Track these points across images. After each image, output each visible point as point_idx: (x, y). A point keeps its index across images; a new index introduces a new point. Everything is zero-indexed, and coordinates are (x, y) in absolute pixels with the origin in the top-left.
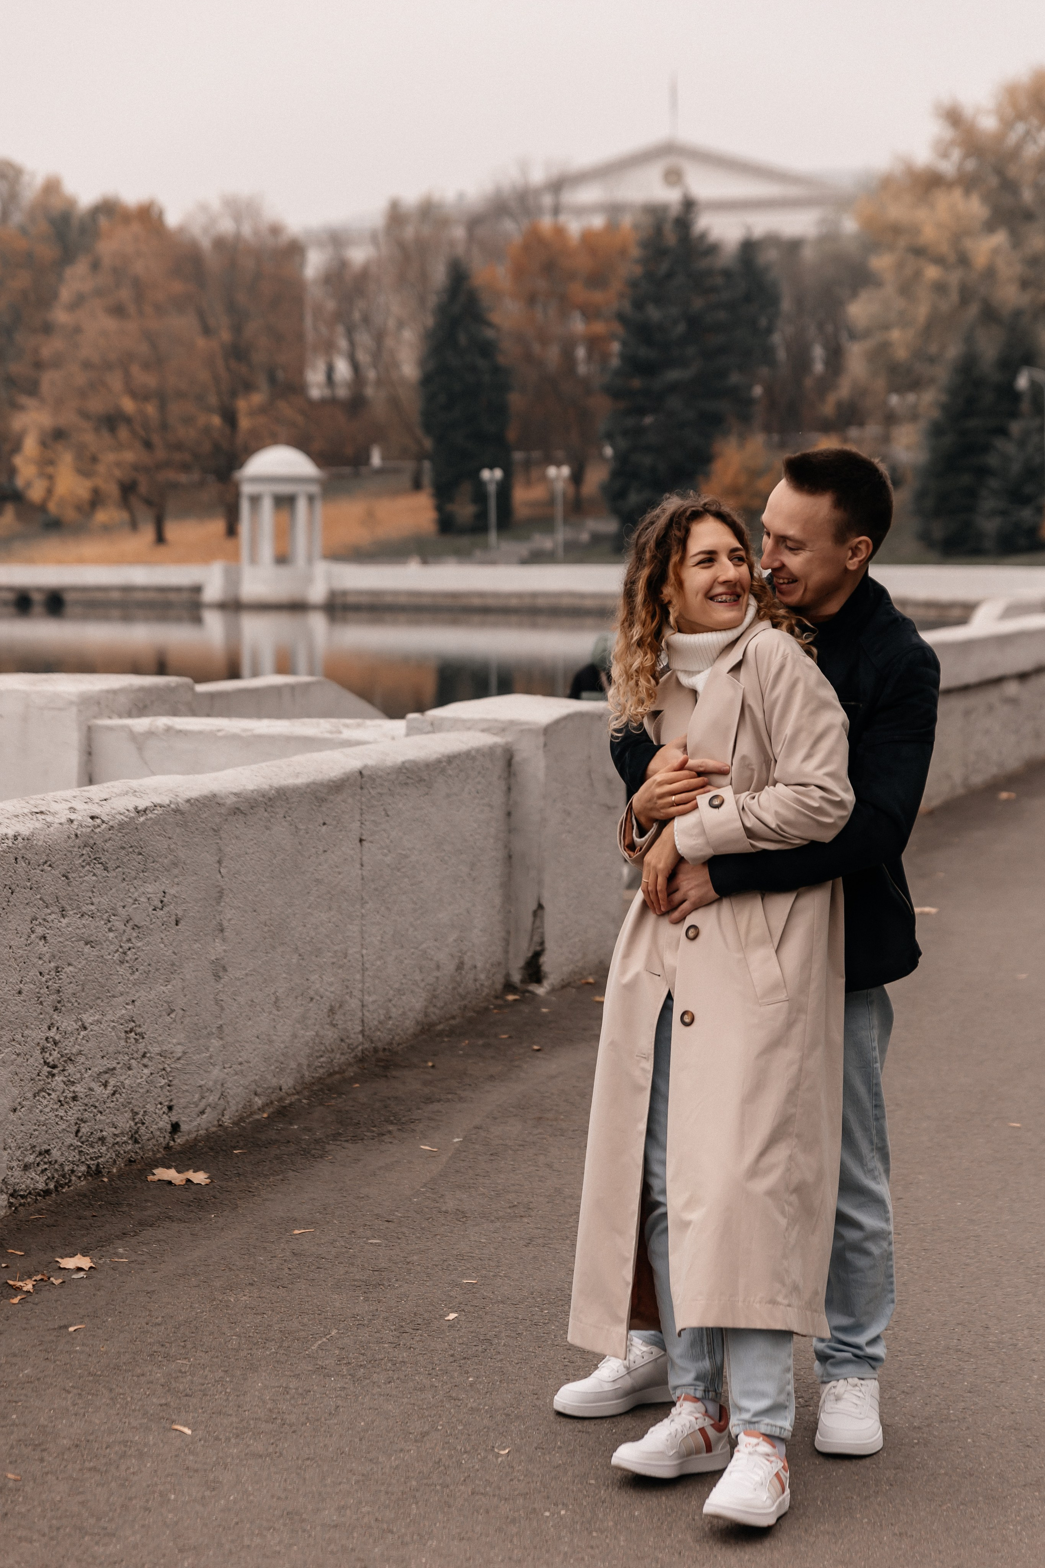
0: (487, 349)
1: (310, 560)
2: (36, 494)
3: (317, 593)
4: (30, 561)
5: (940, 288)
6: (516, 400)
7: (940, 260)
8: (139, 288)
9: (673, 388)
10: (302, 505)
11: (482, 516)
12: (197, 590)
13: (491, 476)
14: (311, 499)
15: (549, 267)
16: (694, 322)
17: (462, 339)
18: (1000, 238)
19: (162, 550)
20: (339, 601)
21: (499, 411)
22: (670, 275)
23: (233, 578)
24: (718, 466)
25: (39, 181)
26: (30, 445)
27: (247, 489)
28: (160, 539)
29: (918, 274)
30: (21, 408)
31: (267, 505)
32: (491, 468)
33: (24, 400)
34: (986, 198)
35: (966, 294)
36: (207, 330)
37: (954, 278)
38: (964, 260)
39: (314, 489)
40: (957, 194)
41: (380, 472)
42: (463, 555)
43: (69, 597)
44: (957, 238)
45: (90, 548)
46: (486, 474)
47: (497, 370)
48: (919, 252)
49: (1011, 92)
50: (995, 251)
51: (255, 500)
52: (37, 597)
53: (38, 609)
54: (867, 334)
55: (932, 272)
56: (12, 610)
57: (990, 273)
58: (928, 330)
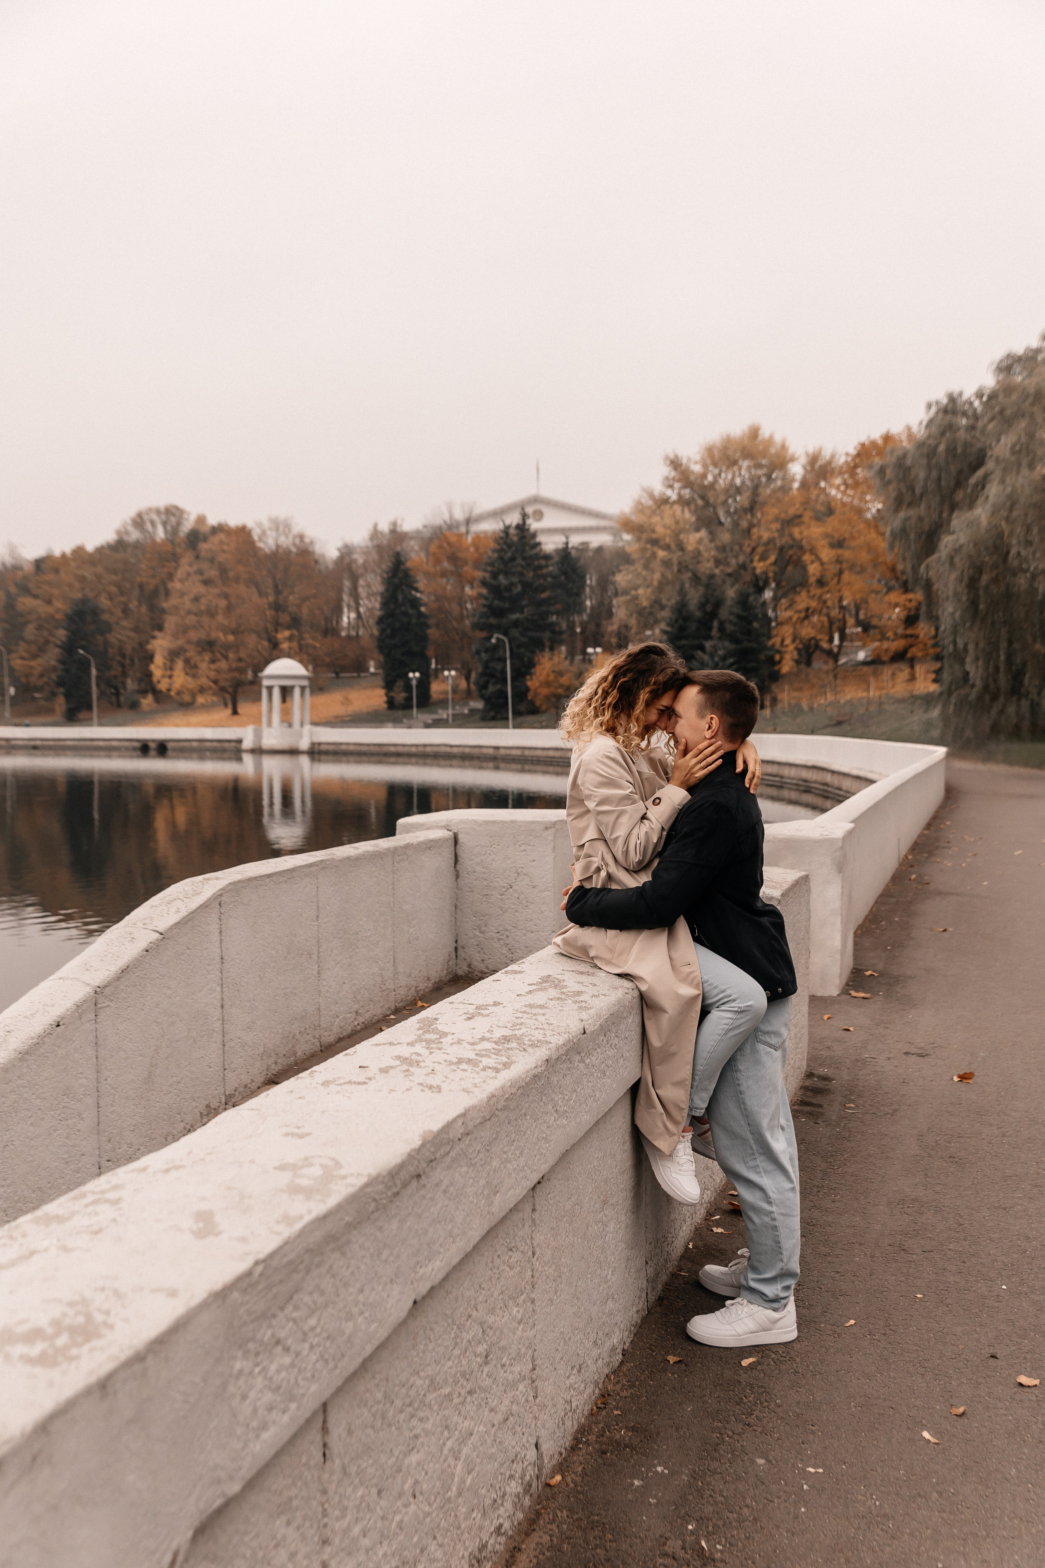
0: (415, 603)
1: (302, 724)
2: (163, 686)
3: (304, 745)
4: (161, 725)
5: (666, 563)
6: (433, 633)
7: (667, 548)
8: (223, 571)
9: (516, 624)
10: (297, 692)
11: (409, 699)
12: (239, 741)
13: (415, 676)
14: (303, 688)
15: (453, 558)
16: (526, 585)
17: (400, 597)
18: (703, 533)
19: (236, 717)
20: (317, 748)
21: (424, 639)
22: (513, 559)
23: (258, 735)
24: (538, 670)
25: (193, 518)
26: (159, 660)
27: (266, 683)
28: (235, 712)
29: (654, 555)
30: (154, 637)
31: (276, 693)
32: (414, 672)
33: (157, 633)
34: (695, 512)
35: (683, 567)
36: (261, 594)
37: (675, 557)
38: (681, 547)
39: (305, 683)
40: (678, 509)
41: (373, 674)
42: (397, 722)
43: (170, 745)
44: (676, 534)
45: (195, 718)
46: (411, 675)
47: (420, 615)
48: (655, 542)
49: (710, 450)
50: (700, 541)
51: (270, 689)
52: (152, 745)
53: (153, 753)
54: (625, 592)
55: (661, 554)
56: (139, 753)
57: (697, 554)
58: (660, 588)
